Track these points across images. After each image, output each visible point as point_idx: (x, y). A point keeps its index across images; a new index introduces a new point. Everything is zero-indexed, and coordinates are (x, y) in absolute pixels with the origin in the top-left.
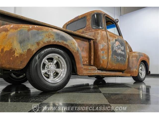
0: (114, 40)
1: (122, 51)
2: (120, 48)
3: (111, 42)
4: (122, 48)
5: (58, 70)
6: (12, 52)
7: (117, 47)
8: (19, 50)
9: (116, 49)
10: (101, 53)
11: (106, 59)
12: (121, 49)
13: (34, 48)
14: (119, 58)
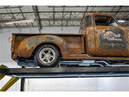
0: (104, 31)
1: (117, 38)
8: (28, 48)
9: (107, 37)
10: (89, 43)
11: (93, 47)
13: (35, 46)
14: (113, 45)
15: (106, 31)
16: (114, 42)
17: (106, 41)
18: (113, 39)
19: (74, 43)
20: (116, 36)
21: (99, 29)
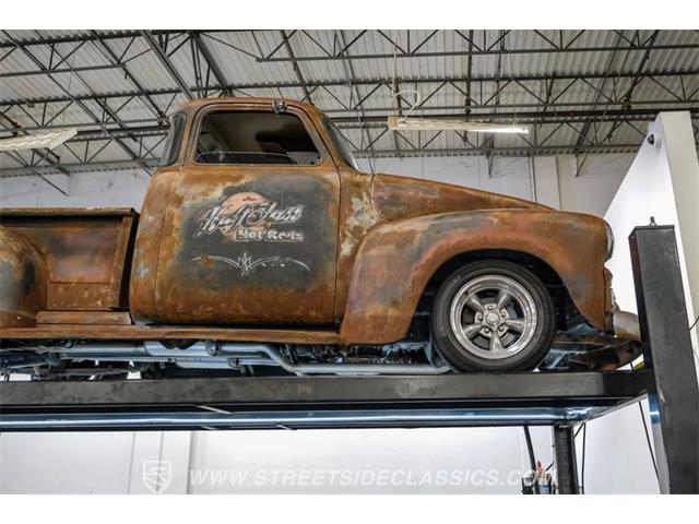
0: (218, 192)
2: (257, 219)
3: (187, 203)
7: (231, 217)
9: (224, 225)
11: (146, 275)
12: (268, 219)
14: (246, 263)
15: (229, 193)
19: (86, 257)
20: (278, 216)
21: (198, 180)
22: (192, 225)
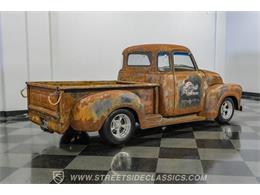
0: (184, 82)
1: (195, 91)
3: (179, 85)
4: (196, 88)
5: (124, 126)
6: (91, 120)
8: (96, 118)
10: (166, 100)
13: (106, 114)
14: (190, 102)
15: (186, 81)
16: (192, 97)
17: (184, 97)
18: (190, 93)
21: (179, 78)
22: (180, 92)
